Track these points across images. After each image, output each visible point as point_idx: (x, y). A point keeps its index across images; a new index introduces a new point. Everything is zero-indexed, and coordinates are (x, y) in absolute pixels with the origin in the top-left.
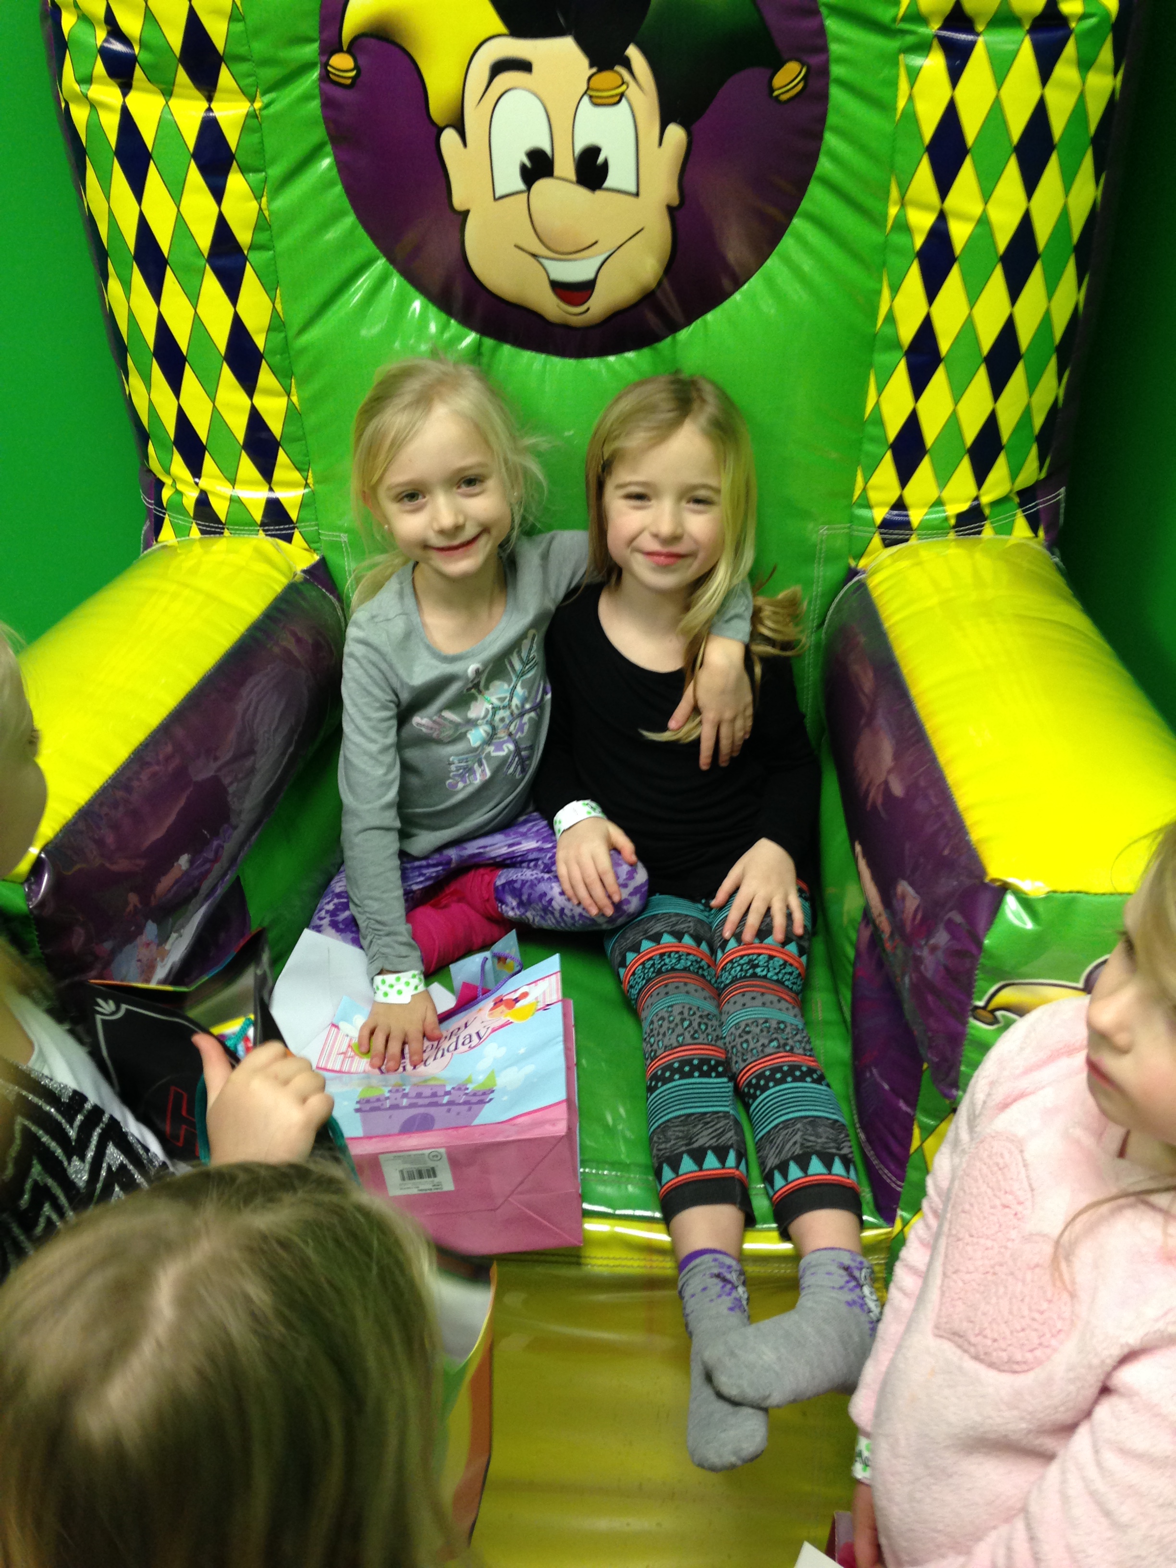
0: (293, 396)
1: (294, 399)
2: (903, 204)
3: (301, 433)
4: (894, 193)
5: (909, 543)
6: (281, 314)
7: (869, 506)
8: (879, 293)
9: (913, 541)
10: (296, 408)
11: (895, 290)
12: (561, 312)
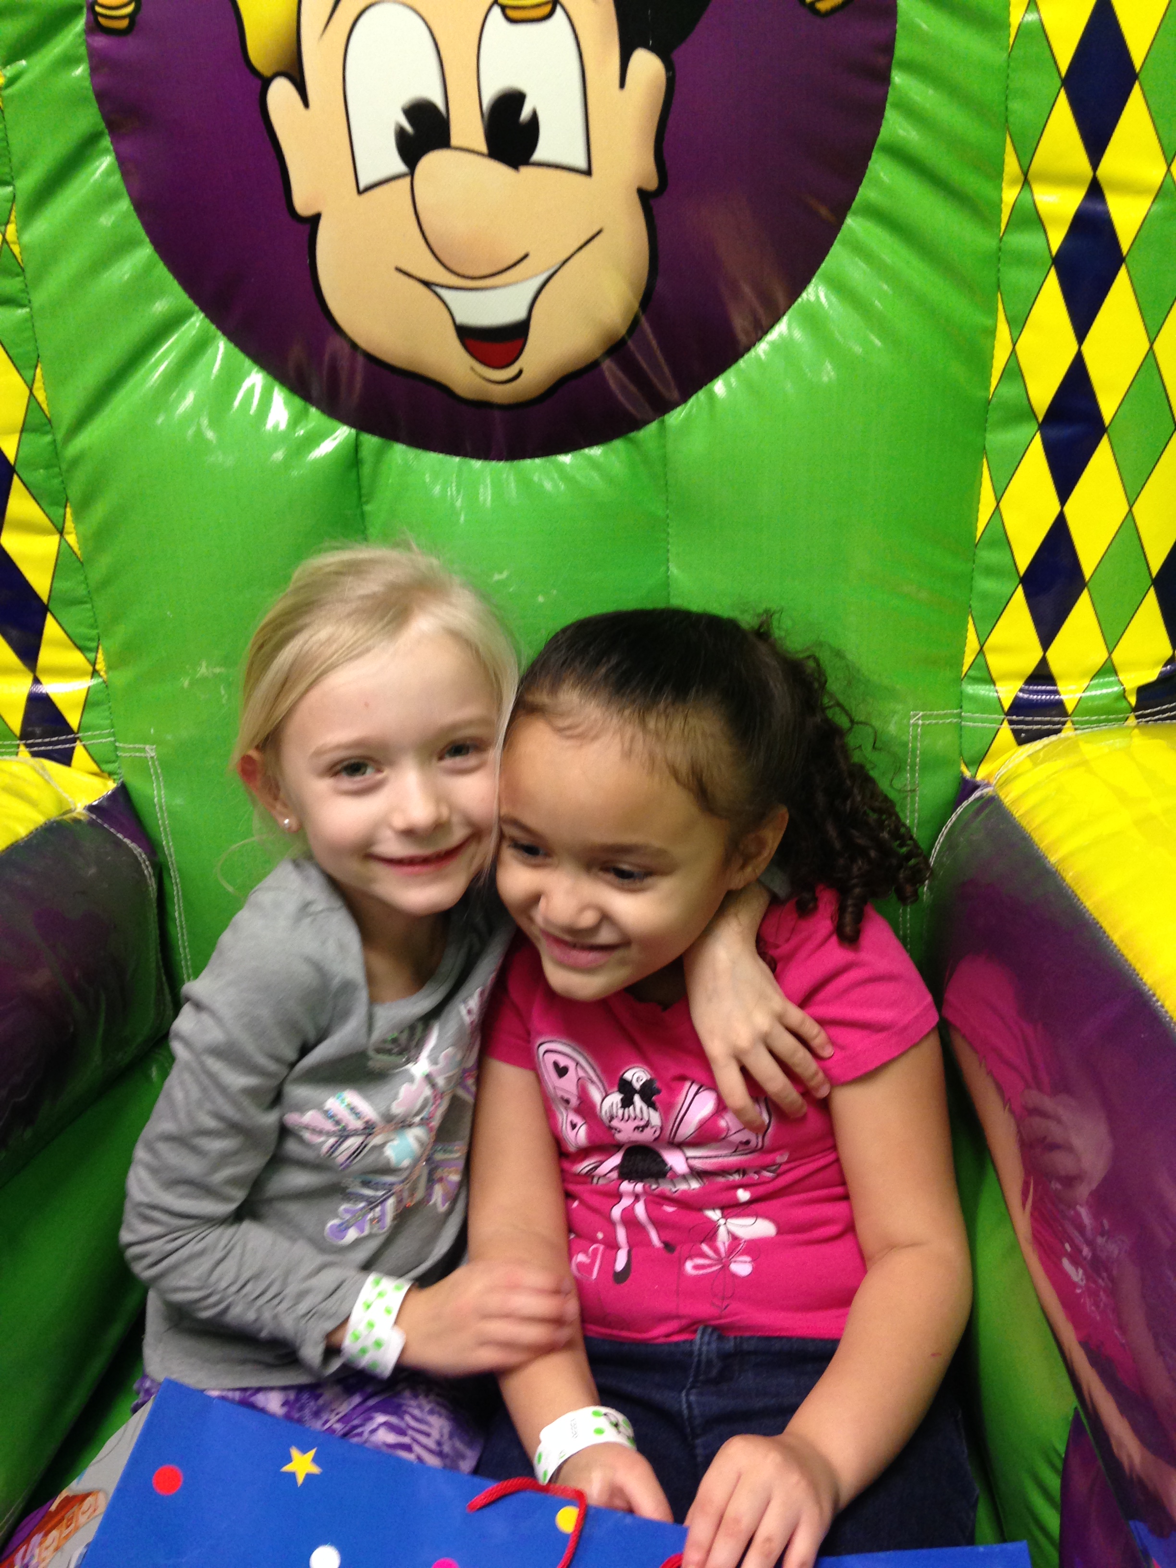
0: (69, 533)
1: (71, 539)
2: (1026, 182)
3: (82, 591)
4: (1011, 165)
5: (1062, 735)
6: (44, 406)
7: (991, 681)
8: (992, 333)
9: (1068, 731)
10: (74, 552)
11: (1018, 324)
12: (478, 380)
